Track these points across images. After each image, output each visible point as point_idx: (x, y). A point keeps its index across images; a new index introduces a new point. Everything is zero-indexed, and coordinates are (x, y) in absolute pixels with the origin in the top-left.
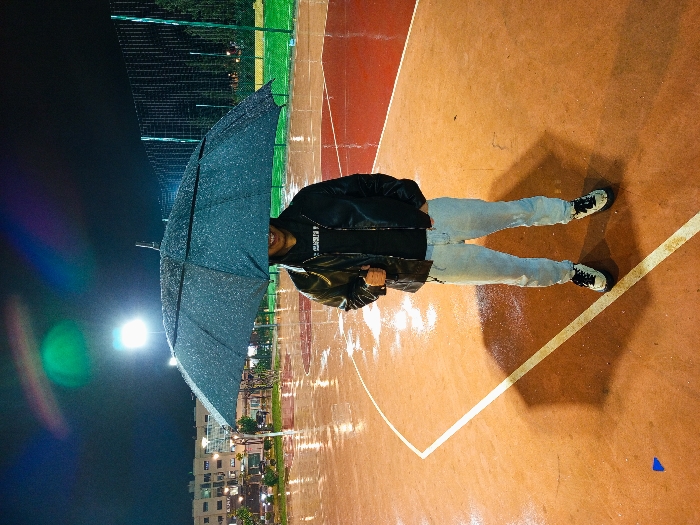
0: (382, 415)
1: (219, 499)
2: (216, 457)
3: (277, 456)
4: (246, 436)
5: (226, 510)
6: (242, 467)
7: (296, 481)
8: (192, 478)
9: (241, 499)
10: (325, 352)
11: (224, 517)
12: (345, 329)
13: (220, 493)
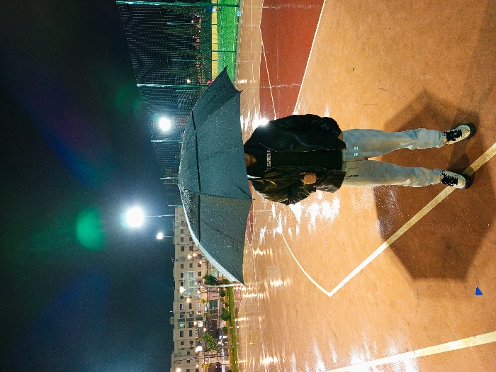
0: (303, 270)
1: (190, 329)
2: (188, 300)
3: (229, 301)
4: (209, 286)
5: (195, 336)
6: (205, 308)
7: (244, 319)
8: (173, 315)
9: (205, 330)
10: (262, 230)
11: (194, 341)
12: (277, 214)
13: (191, 325)
